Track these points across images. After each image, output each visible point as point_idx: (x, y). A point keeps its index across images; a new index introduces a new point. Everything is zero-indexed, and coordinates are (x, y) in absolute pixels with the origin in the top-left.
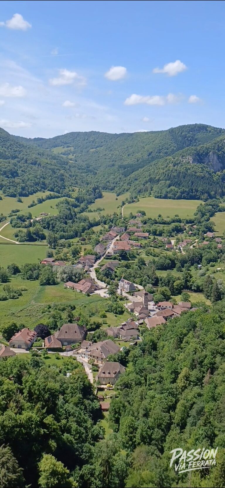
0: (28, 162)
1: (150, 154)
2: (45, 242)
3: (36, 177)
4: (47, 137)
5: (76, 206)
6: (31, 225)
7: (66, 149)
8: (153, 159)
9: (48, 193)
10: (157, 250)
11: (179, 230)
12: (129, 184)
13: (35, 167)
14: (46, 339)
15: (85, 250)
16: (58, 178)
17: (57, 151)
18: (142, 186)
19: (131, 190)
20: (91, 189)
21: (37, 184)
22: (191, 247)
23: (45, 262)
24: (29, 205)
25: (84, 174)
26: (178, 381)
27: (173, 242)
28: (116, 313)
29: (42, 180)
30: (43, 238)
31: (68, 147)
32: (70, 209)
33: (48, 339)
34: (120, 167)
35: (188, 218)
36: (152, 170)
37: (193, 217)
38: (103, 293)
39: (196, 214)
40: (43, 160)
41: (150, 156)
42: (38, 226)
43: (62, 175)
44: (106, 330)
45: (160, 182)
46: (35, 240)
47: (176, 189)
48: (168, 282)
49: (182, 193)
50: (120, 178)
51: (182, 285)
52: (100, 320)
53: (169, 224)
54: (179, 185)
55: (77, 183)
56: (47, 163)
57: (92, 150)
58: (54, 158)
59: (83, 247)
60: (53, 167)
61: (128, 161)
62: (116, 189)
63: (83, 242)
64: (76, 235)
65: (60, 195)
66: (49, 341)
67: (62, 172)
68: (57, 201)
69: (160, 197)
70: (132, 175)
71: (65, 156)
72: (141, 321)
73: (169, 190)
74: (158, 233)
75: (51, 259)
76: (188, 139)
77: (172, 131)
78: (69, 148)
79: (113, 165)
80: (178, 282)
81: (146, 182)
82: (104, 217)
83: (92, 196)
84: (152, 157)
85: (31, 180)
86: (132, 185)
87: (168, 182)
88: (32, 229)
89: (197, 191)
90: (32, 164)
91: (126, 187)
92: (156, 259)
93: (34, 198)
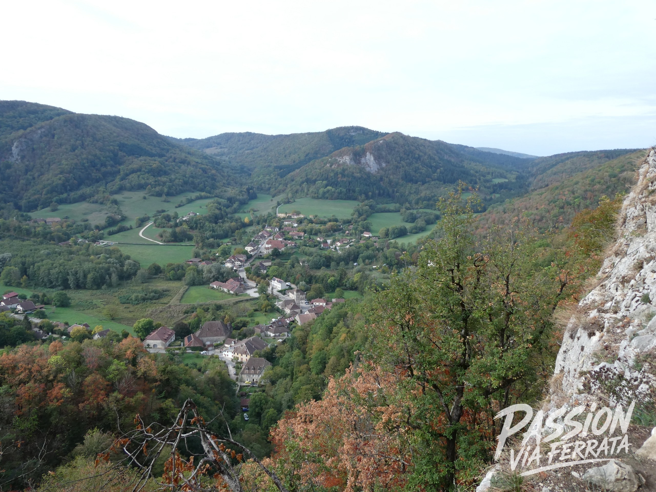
0: (177, 160)
1: (307, 156)
2: (193, 243)
3: (184, 176)
4: (199, 138)
5: (228, 207)
6: (176, 225)
7: (219, 150)
8: (310, 159)
9: (197, 194)
10: (313, 250)
11: (336, 230)
12: (286, 185)
13: (183, 167)
14: (186, 339)
15: (235, 249)
16: (208, 177)
17: (209, 151)
18: (298, 187)
19: (288, 190)
20: (245, 190)
21: (186, 183)
22: (348, 246)
23: (191, 263)
24: (177, 205)
25: (237, 175)
26: (325, 371)
27: (329, 241)
28: (266, 311)
29: (191, 179)
30: (190, 238)
31: (221, 148)
32: (220, 209)
33: (188, 338)
34: (276, 167)
35: (345, 218)
36: (309, 171)
37: (349, 218)
38: (253, 293)
39: (353, 215)
40: (193, 159)
41: (307, 157)
42: (185, 226)
43: (213, 175)
44: (254, 328)
45: (317, 182)
46: (181, 241)
47: (333, 189)
48: (323, 280)
49: (340, 193)
50: (276, 179)
51: (336, 283)
52: (248, 319)
53: (324, 223)
54: (336, 185)
55: (229, 184)
56: (197, 163)
57: (246, 152)
58: (205, 157)
59: (234, 247)
60: (203, 166)
61: (284, 163)
62: (272, 190)
63: (234, 242)
64: (226, 236)
65: (211, 195)
66: (189, 339)
67: (214, 172)
68: (207, 201)
69: (318, 198)
70: (289, 176)
71: (218, 158)
72: (292, 319)
73: (326, 190)
74: (313, 232)
75: (197, 260)
76: (345, 141)
77: (329, 133)
78: (223, 150)
79: (269, 166)
80: (332, 278)
81: (303, 183)
82: (257, 217)
83: (246, 197)
84: (309, 158)
85: (179, 179)
86: (288, 186)
87: (325, 182)
88: (178, 230)
89: (354, 191)
90: (181, 163)
91: (281, 187)
92: (311, 258)
93: (182, 198)
